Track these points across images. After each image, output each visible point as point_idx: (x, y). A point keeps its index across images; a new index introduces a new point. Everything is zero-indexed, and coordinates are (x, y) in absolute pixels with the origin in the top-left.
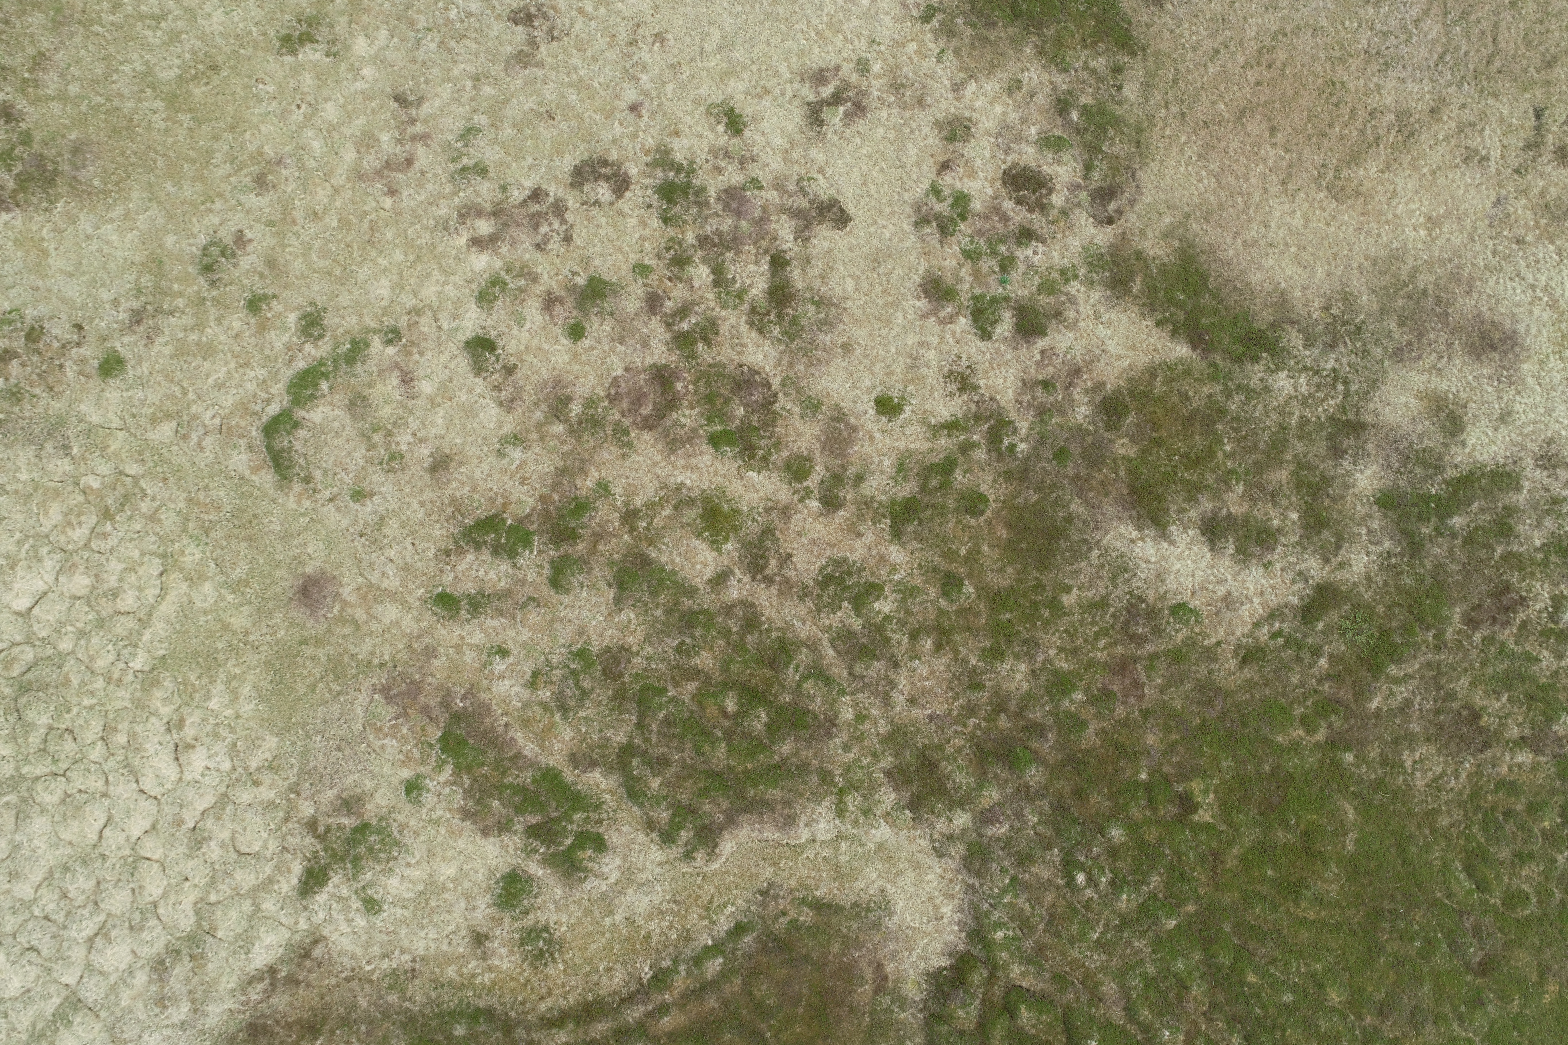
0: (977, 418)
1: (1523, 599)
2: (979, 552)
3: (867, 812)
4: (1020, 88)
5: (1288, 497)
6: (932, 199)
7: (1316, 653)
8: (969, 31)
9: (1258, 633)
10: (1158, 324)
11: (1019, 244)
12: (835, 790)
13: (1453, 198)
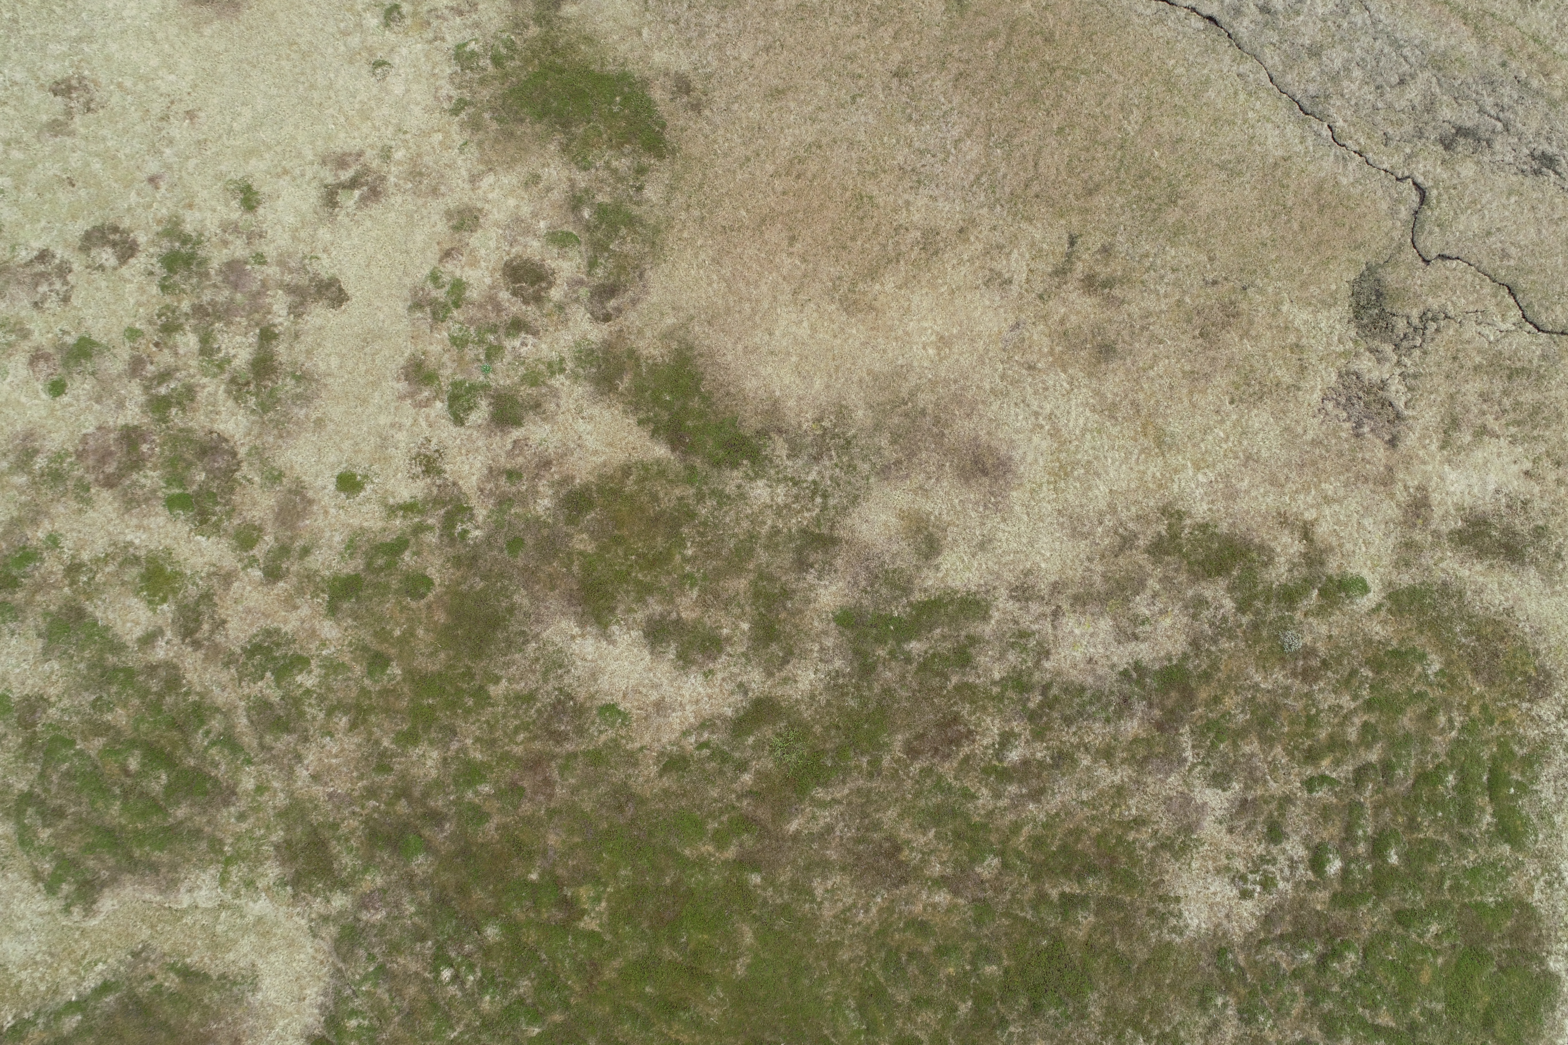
0: (437, 502)
1: (970, 732)
2: (412, 635)
3: (250, 884)
4: (536, 184)
5: (741, 608)
6: (430, 285)
7: (742, 767)
8: (495, 126)
9: (684, 743)
10: (640, 422)
11: (508, 335)
12: (222, 859)
13: (969, 318)
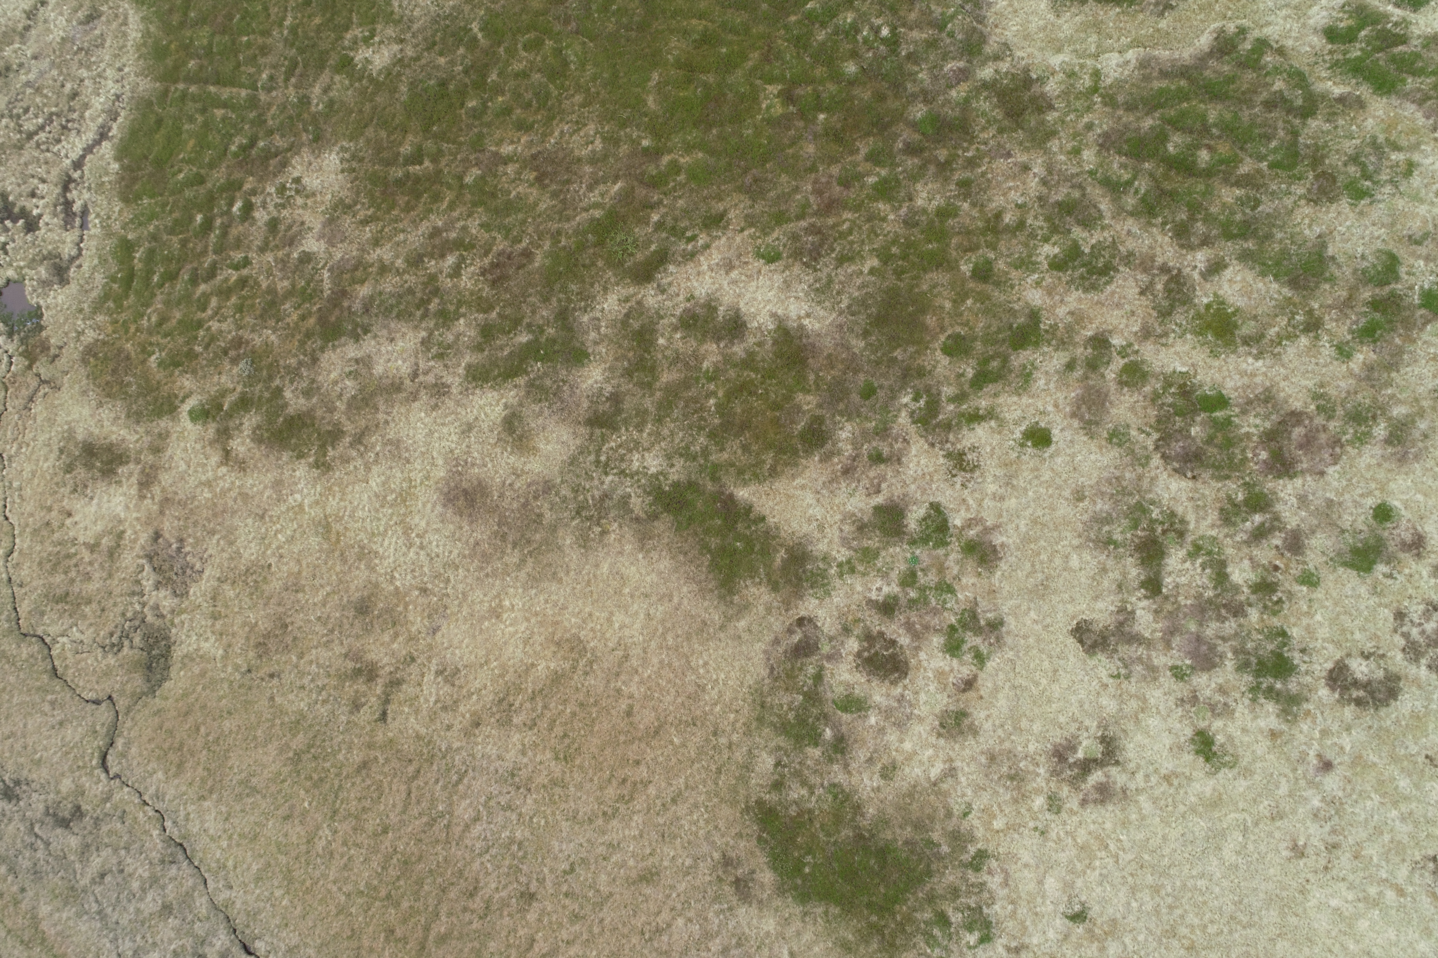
0: (948, 427)
1: (483, 274)
2: (955, 301)
3: (1071, 75)
4: (884, 768)
5: (665, 357)
6: (984, 649)
7: (660, 226)
9: (708, 239)
10: (763, 519)
11: (896, 598)
12: (1101, 91)
13: (474, 637)
